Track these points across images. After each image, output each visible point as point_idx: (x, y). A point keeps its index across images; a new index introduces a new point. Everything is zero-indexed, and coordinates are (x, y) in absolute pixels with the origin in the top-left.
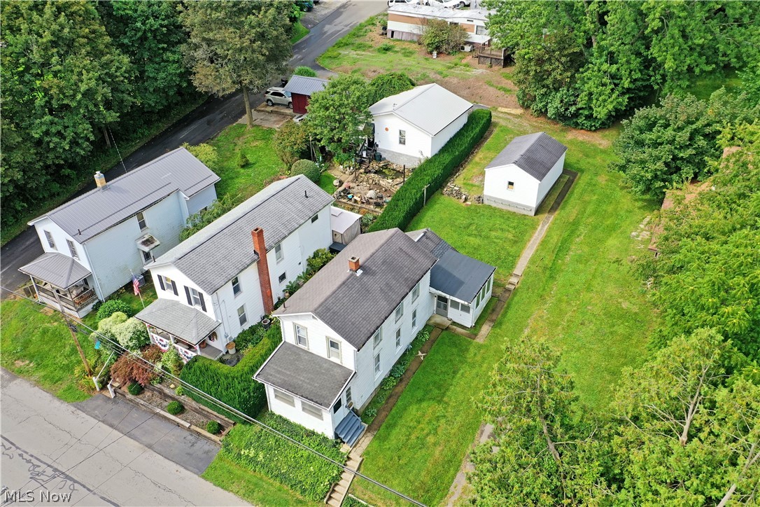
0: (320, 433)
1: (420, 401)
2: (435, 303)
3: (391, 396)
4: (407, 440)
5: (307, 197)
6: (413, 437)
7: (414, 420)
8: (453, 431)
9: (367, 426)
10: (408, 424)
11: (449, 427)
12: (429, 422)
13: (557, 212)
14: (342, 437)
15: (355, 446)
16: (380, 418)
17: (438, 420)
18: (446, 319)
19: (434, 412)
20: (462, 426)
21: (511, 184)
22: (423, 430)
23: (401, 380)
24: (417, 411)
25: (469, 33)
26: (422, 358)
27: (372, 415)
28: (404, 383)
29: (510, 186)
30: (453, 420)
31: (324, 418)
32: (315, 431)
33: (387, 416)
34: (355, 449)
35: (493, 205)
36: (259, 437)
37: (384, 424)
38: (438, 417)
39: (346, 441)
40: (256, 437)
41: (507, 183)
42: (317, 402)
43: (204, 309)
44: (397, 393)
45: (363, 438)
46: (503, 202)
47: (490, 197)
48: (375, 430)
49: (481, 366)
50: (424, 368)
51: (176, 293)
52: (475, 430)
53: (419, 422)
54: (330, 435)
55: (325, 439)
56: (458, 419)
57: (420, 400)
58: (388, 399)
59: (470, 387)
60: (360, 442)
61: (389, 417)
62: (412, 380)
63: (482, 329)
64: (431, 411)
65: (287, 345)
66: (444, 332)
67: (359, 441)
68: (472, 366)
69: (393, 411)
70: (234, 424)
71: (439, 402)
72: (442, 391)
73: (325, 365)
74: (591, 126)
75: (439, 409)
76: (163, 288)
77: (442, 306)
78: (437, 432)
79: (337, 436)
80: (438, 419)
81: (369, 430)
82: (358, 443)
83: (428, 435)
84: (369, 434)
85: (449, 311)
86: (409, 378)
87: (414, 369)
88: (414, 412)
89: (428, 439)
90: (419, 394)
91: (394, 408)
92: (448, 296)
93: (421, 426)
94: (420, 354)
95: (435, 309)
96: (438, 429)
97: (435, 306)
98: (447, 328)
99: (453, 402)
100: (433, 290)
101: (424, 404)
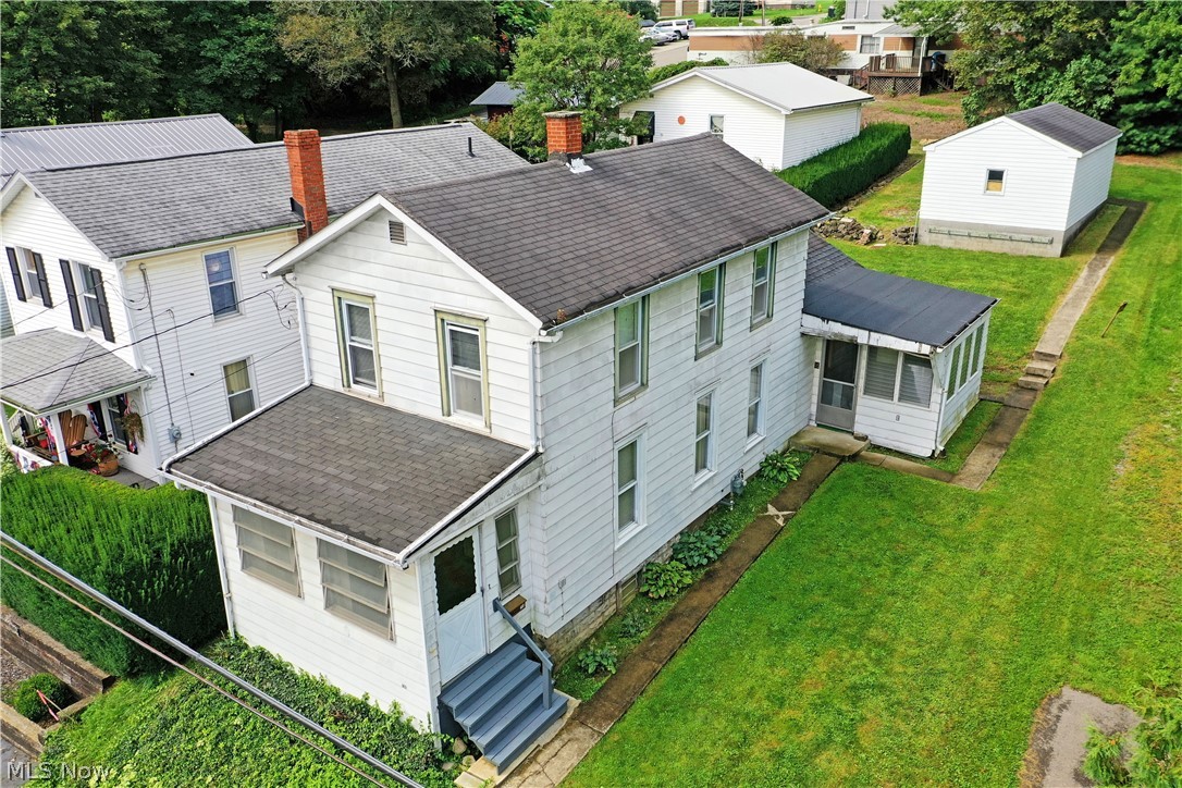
0: (385, 709)
1: (780, 636)
2: (816, 390)
3: (672, 617)
4: (735, 761)
5: (473, 155)
6: (757, 751)
7: (761, 693)
8: (922, 742)
9: (574, 702)
10: (736, 706)
11: (902, 726)
12: (822, 705)
13: (1121, 253)
14: (467, 721)
15: (520, 770)
16: (630, 680)
17: (859, 698)
18: (851, 438)
19: (836, 673)
20: (958, 726)
21: (996, 176)
22: (797, 728)
23: (710, 576)
24: (773, 666)
25: (847, 52)
26: (780, 522)
27: (600, 670)
28: (717, 586)
29: (993, 184)
30: (919, 704)
31: (398, 630)
32: (371, 703)
33: (655, 674)
34: (516, 780)
35: (946, 243)
36: (166, 725)
37: (641, 704)
38: (854, 687)
39: (481, 741)
40: (155, 724)
41: (985, 176)
42: (362, 536)
43: (110, 337)
44: (694, 609)
45: (557, 744)
46: (971, 232)
47: (938, 223)
48: (608, 717)
49: (988, 548)
50: (789, 546)
51: (49, 304)
52: (1012, 750)
53: (781, 702)
54: (421, 713)
55: (401, 732)
56: (937, 700)
57: (782, 632)
58: (663, 624)
59: (962, 602)
60: (542, 758)
61: (663, 680)
62: (747, 576)
63: (971, 460)
64: (822, 668)
65: (316, 393)
66: (846, 466)
67: (538, 751)
68: (961, 546)
69: (680, 661)
70: (108, 683)
71: (855, 640)
72: (862, 610)
73: (428, 438)
74: (1150, 143)
75: (858, 663)
76: (22, 298)
77: (837, 395)
78: (855, 741)
79: (447, 720)
80: (855, 694)
81: (581, 716)
82: (532, 759)
83: (820, 746)
84: (580, 731)
85: (858, 409)
86: (739, 572)
87: (754, 548)
88: (760, 667)
89: (821, 761)
90: (780, 616)
91: (686, 652)
92: (862, 337)
93: (786, 714)
94: (772, 510)
95: (814, 409)
96: (861, 730)
97: (815, 399)
98: (855, 457)
99: (909, 644)
100: (814, 324)
101: (797, 647)
